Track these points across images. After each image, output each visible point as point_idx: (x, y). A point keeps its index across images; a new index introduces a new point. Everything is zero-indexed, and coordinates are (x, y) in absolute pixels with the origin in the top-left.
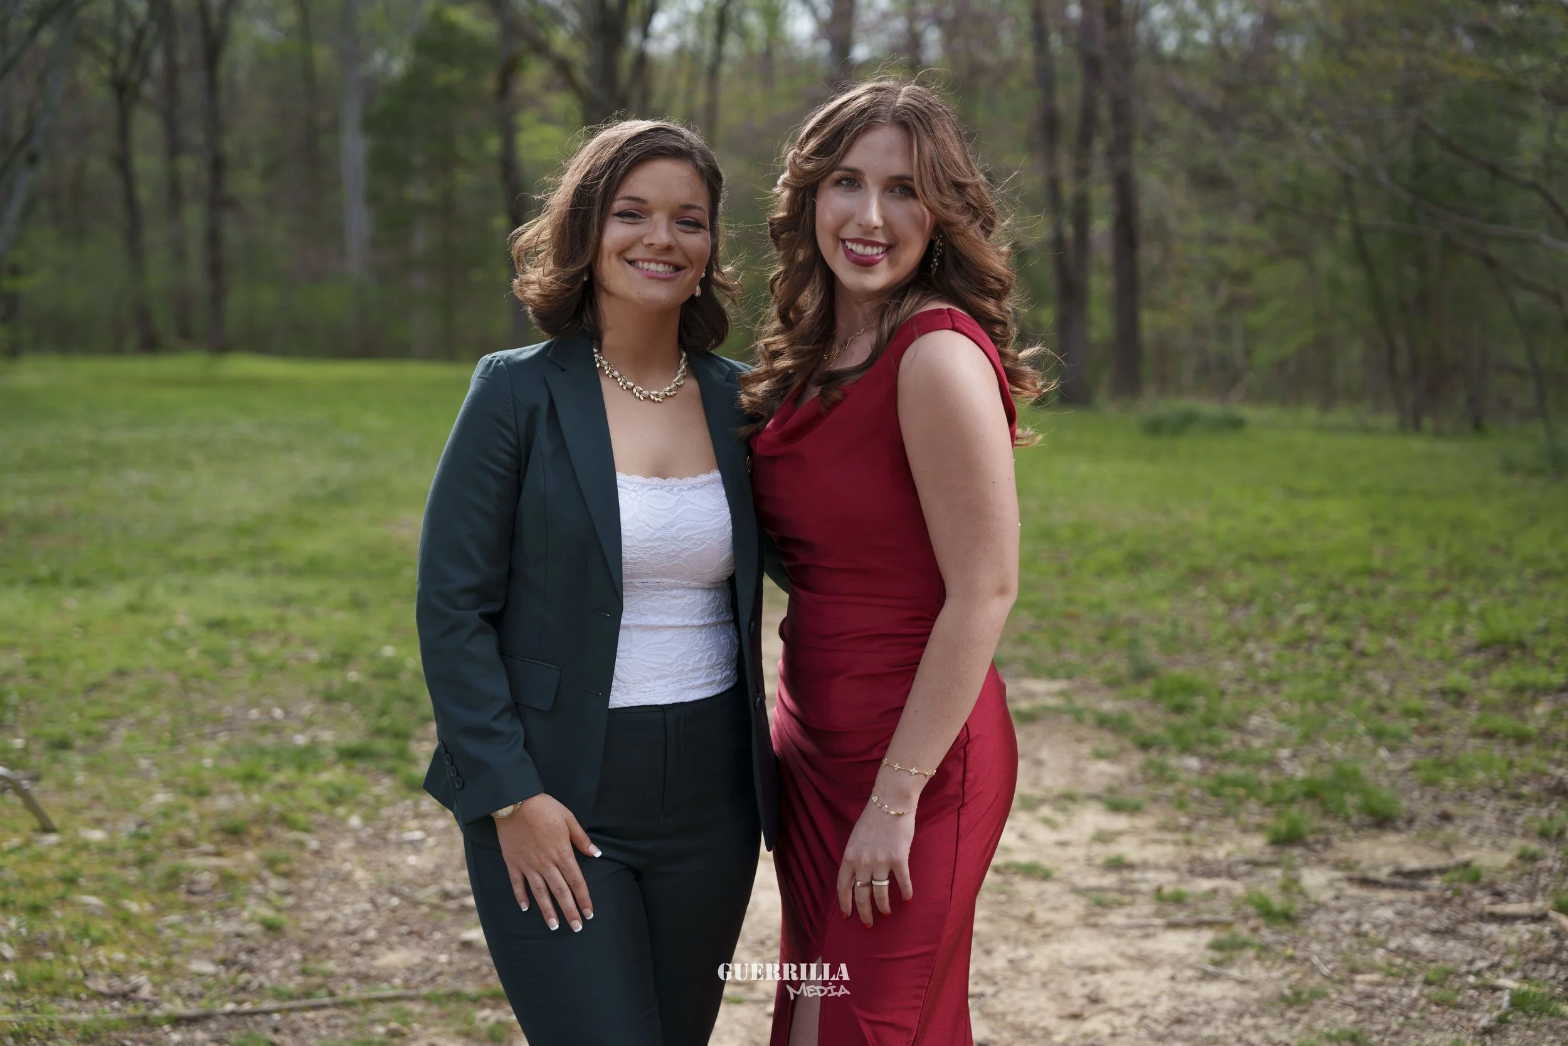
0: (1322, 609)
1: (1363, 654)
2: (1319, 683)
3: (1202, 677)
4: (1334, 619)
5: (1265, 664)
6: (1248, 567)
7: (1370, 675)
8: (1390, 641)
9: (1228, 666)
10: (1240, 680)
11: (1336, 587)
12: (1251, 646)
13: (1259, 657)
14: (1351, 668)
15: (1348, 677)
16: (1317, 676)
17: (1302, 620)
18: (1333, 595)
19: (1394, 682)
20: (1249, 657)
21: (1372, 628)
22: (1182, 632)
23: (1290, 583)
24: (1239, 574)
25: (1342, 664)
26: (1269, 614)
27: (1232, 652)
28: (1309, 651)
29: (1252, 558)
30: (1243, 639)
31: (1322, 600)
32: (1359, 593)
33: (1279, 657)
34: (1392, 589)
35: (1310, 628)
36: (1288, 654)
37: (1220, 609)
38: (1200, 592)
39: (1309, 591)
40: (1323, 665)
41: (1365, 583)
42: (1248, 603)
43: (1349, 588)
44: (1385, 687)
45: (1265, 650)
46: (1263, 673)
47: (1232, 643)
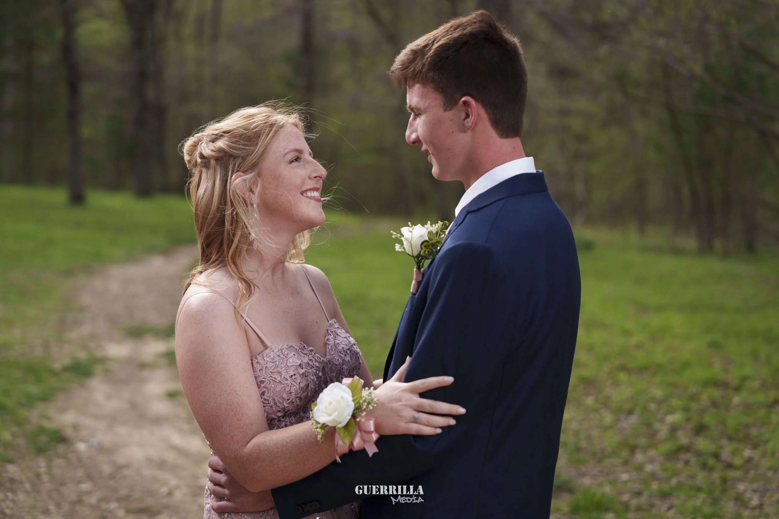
0: (688, 420)
1: (729, 466)
2: (702, 495)
3: (607, 489)
4: (700, 429)
5: (653, 476)
6: (623, 377)
7: (741, 487)
8: (747, 453)
9: (624, 477)
10: (639, 494)
11: (694, 398)
12: (639, 457)
13: (649, 468)
14: (724, 481)
15: (724, 491)
16: (699, 490)
17: (674, 429)
18: (694, 406)
19: (762, 497)
20: (640, 468)
21: (730, 439)
22: (583, 444)
23: (658, 393)
24: (616, 384)
25: (716, 476)
26: (649, 425)
27: (625, 463)
28: (687, 462)
29: (623, 368)
30: (633, 449)
31: (686, 409)
32: (714, 404)
33: (665, 470)
34: (736, 400)
35: (683, 439)
36: (669, 465)
37: (608, 418)
38: (590, 401)
39: (675, 402)
40: (701, 478)
41: (716, 393)
42: (630, 412)
43: (704, 398)
44: (755, 502)
45: (652, 461)
46: (655, 486)
47: (625, 453)
